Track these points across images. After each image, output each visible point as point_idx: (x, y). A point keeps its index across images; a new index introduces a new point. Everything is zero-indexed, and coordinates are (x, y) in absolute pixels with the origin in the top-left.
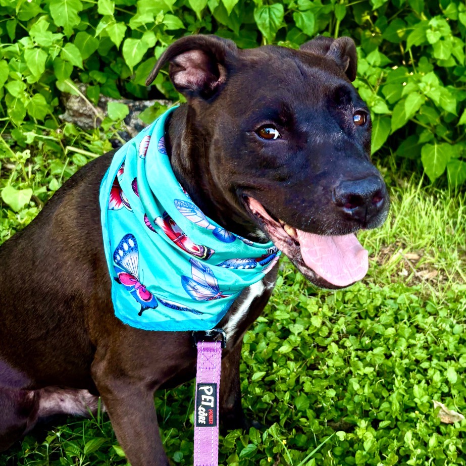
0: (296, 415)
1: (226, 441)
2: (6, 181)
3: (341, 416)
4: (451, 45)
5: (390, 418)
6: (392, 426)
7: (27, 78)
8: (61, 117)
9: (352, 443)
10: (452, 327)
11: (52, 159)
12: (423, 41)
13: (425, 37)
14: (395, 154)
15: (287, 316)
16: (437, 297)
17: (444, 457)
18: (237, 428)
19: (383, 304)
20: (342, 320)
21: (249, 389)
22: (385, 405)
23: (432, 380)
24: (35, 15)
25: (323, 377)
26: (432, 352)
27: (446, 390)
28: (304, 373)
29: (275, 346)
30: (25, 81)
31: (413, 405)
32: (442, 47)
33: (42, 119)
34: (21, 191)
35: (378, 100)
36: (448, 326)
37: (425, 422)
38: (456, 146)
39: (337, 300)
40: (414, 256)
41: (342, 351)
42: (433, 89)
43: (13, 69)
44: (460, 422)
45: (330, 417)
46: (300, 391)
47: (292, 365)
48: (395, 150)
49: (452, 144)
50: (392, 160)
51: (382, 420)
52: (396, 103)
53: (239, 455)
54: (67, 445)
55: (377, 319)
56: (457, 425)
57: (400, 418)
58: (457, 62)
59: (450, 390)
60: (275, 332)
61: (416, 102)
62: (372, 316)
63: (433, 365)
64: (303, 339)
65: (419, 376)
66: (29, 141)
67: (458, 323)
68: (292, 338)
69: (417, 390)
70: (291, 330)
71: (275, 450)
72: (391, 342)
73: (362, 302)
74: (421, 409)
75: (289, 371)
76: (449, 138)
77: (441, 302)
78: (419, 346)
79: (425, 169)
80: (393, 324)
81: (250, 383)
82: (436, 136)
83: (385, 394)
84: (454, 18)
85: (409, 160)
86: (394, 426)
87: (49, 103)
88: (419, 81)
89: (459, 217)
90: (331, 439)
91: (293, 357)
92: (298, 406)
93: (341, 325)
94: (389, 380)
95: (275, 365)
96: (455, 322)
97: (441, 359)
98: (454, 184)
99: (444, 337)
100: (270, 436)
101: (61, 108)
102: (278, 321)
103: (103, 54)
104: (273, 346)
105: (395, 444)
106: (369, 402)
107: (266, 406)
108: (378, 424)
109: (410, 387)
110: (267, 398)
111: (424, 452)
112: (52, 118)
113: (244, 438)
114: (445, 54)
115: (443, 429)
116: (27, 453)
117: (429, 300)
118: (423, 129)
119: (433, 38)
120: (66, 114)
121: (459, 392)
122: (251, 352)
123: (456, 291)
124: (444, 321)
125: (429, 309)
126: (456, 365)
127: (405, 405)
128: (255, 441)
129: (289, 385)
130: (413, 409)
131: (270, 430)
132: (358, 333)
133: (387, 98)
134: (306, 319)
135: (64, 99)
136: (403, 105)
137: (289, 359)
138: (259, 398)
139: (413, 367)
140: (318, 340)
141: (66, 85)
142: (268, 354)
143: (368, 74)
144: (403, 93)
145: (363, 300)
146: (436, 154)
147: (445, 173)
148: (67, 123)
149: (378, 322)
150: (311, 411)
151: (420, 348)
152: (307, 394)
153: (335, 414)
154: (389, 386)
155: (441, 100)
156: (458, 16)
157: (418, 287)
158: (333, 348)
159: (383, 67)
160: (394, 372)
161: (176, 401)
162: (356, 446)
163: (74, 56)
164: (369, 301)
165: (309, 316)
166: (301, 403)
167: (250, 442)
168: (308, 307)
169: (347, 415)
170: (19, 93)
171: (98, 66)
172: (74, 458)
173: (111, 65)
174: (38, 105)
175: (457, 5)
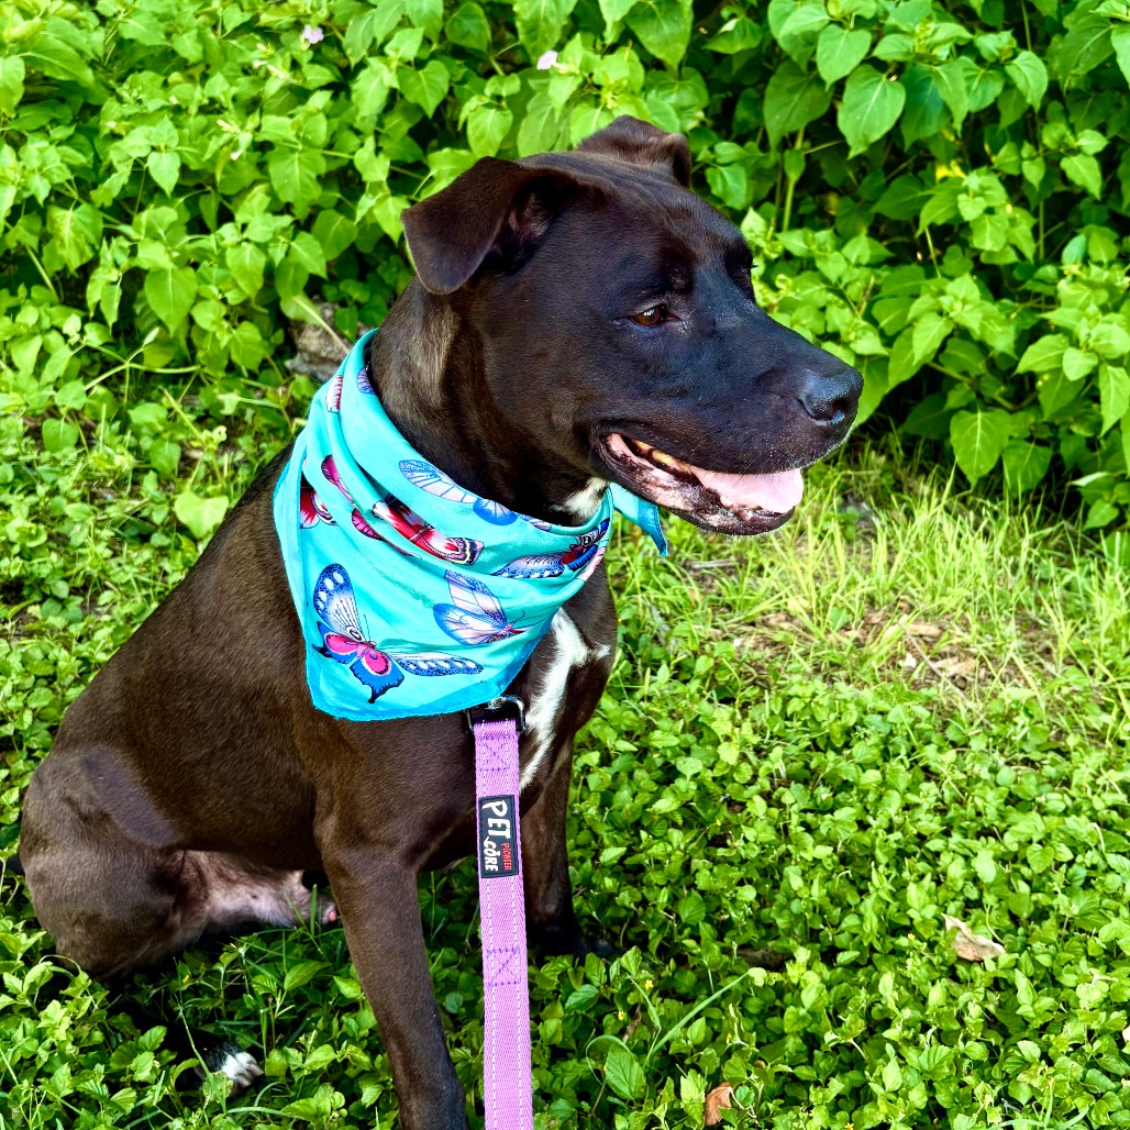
0: (680, 933)
1: (542, 976)
2: (184, 483)
3: (766, 938)
4: (1007, 224)
5: (859, 947)
6: (863, 963)
7: (228, 295)
8: (288, 363)
9: (780, 991)
10: (993, 771)
11: (268, 441)
12: (951, 215)
13: (956, 208)
14: (901, 430)
15: (675, 741)
16: (969, 711)
17: (956, 1026)
18: (563, 953)
19: (861, 723)
20: (777, 752)
21: (594, 880)
22: (850, 921)
23: (945, 874)
24: (248, 182)
25: (736, 861)
26: (952, 819)
27: (973, 894)
28: (701, 853)
29: (647, 798)
30: (224, 301)
31: (906, 922)
32: (989, 227)
33: (254, 367)
34: (209, 501)
35: (864, 328)
36: (986, 769)
37: (927, 955)
38: (1021, 415)
39: (772, 713)
40: (930, 629)
41: (775, 812)
42: (968, 307)
43: (204, 280)
44: (995, 960)
45: (744, 939)
46: (688, 888)
47: (676, 836)
48: (900, 420)
49: (1011, 412)
50: (895, 441)
51: (843, 950)
52: (899, 333)
53: (563, 1004)
54: (255, 973)
55: (847, 752)
56: (990, 966)
57: (878, 946)
58: (1020, 255)
59: (981, 895)
60: (649, 771)
61: (935, 331)
62: (839, 746)
63: (952, 846)
64: (701, 787)
65: (922, 866)
66: (229, 410)
67: (1008, 764)
68: (680, 783)
69: (914, 894)
70: (679, 768)
71: (631, 999)
72: (871, 797)
73: (819, 719)
74: (921, 930)
75: (669, 848)
76: (1008, 399)
77: (977, 723)
78: (925, 807)
79: (957, 459)
80: (880, 762)
81: (596, 867)
82: (979, 395)
83: (852, 899)
84: (1014, 172)
85: (927, 441)
86: (867, 961)
87: (266, 338)
88: (942, 293)
89: (1024, 555)
90: (741, 983)
91: (680, 822)
92: (685, 916)
93: (776, 762)
94: (863, 872)
95: (643, 834)
96: (1002, 761)
97: (970, 834)
98: (1015, 488)
99: (977, 792)
100: (623, 970)
101: (288, 348)
102: (657, 750)
103: (366, 249)
104: (643, 798)
105: (863, 997)
106: (822, 913)
107: (623, 913)
108: (835, 957)
109: (900, 888)
110: (626, 898)
111: (918, 1014)
112: (270, 367)
113: (576, 972)
114: (994, 239)
115: (961, 970)
116: (186, 982)
117: (953, 717)
118: (954, 382)
119: (970, 210)
120: (297, 360)
121: (1000, 900)
122: (602, 808)
123: (1008, 701)
124: (979, 760)
125: (951, 734)
126: (997, 846)
127: (890, 922)
128: (596, 980)
129: (670, 875)
130: (906, 930)
131: (623, 959)
132: (808, 778)
133: (882, 324)
134: (709, 748)
135: (295, 332)
136: (910, 338)
137: (675, 825)
138: (612, 896)
139: (913, 848)
140: (731, 789)
141: (297, 306)
142: (634, 813)
143: (845, 281)
144: (910, 316)
145: (822, 715)
146: (979, 431)
147: (999, 468)
148: (297, 376)
149: (850, 757)
150: (708, 926)
151: (928, 811)
152: (702, 893)
153: (753, 934)
154: (861, 885)
155: (983, 327)
156: (1020, 168)
157: (932, 692)
158: (758, 806)
159: (874, 265)
160: (873, 858)
161: (458, 896)
162: (788, 997)
163: (311, 256)
164: (833, 716)
165: (717, 743)
166: (690, 910)
167: (587, 981)
168: (713, 726)
169: (777, 938)
170: (213, 323)
171: (355, 270)
172: (266, 996)
173: (380, 269)
174: (246, 342)
175: (1020, 147)
